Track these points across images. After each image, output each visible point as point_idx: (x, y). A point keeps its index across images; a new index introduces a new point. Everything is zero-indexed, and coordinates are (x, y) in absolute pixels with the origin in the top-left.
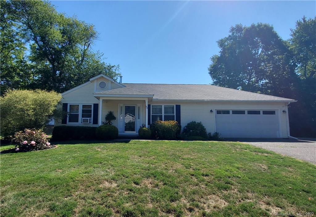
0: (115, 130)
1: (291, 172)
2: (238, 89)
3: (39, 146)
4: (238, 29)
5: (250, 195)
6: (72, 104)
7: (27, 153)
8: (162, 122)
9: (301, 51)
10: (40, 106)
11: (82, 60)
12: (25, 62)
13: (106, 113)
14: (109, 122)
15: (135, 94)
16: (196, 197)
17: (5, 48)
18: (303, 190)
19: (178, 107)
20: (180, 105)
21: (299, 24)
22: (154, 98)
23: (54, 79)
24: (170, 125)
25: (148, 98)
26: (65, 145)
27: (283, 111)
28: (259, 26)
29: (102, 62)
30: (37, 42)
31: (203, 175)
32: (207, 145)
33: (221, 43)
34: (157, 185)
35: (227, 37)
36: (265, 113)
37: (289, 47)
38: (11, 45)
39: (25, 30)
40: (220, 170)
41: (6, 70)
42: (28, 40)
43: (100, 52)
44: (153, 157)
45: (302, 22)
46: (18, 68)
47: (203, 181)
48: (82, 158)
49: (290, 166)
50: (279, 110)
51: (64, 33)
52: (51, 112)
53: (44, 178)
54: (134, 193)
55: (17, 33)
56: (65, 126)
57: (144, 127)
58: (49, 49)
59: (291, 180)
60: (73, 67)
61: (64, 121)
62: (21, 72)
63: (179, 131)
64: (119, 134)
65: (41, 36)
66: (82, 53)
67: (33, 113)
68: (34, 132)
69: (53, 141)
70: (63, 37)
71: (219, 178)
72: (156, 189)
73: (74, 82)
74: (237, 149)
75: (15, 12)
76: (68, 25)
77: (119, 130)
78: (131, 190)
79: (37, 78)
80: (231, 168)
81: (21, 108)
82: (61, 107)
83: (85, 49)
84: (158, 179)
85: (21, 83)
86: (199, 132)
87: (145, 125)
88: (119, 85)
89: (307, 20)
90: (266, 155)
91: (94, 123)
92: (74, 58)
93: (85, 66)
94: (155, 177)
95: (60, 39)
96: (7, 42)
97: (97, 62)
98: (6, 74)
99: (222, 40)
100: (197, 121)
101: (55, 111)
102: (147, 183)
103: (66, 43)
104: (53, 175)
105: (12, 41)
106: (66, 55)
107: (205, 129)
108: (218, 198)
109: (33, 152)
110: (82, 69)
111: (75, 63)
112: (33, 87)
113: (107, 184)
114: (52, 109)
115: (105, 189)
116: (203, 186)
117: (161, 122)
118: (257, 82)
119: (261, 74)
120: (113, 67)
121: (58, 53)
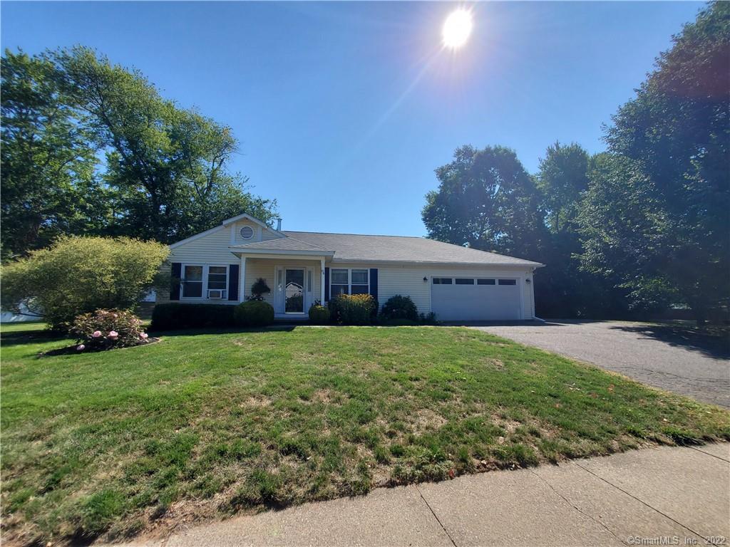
0: (270, 311)
1: (535, 369)
2: (465, 246)
3: (126, 339)
4: (466, 152)
5: (478, 406)
6: (190, 265)
7: (102, 354)
8: (348, 296)
9: (552, 192)
10: (127, 267)
11: (209, 188)
12: (97, 186)
13: (253, 281)
14: (258, 297)
15: (303, 249)
16: (400, 414)
17: (54, 156)
18: (550, 395)
19: (374, 273)
20: (377, 270)
21: (550, 151)
22: (335, 256)
23: (154, 219)
24: (361, 302)
25: (326, 257)
26: (176, 337)
27: (527, 280)
28: (497, 150)
29: (245, 192)
30: (120, 150)
31: (411, 379)
32: (419, 332)
33: (442, 173)
34: (339, 399)
35: (450, 163)
36: (502, 282)
37: (537, 185)
38: (67, 152)
39: (96, 126)
40: (437, 370)
41: (57, 199)
42: (102, 145)
43: (243, 175)
44: (334, 354)
45: (555, 148)
46: (81, 196)
47: (411, 388)
48: (208, 360)
49: (533, 361)
50: (521, 278)
51: (174, 136)
52: (148, 278)
53: (136, 397)
54: (300, 413)
55: (79, 131)
56: (176, 304)
57: (318, 304)
58: (145, 165)
59: (534, 381)
60: (192, 199)
61: (175, 295)
62: (88, 205)
63: (374, 312)
64: (276, 316)
65: (128, 140)
66: (209, 174)
67: (112, 280)
68: (116, 316)
69: (154, 331)
70: (172, 144)
71: (435, 383)
72: (337, 405)
73: (195, 227)
74: (462, 338)
75: (74, 89)
76: (183, 123)
77: (276, 310)
78: (295, 410)
79: (120, 216)
80: (452, 366)
81: (90, 271)
82: (168, 269)
83: (215, 167)
84: (340, 389)
85: (90, 225)
86: (405, 311)
87: (320, 301)
88: (276, 233)
89: (561, 146)
90: (502, 345)
91: (230, 299)
92: (193, 183)
93: (214, 198)
94: (335, 385)
95: (167, 147)
96: (57, 146)
97: (237, 192)
98: (57, 206)
99: (442, 169)
100: (404, 295)
101: (156, 278)
102: (323, 396)
103: (178, 155)
104: (153, 390)
105: (69, 145)
106: (178, 176)
107: (415, 308)
108: (433, 413)
109: (114, 352)
110: (208, 202)
111: (195, 192)
112: (112, 231)
113: (253, 402)
114: (150, 274)
115: (249, 410)
116: (410, 396)
117: (346, 297)
118: (492, 236)
119: (497, 225)
120: (265, 202)
121: (162, 172)
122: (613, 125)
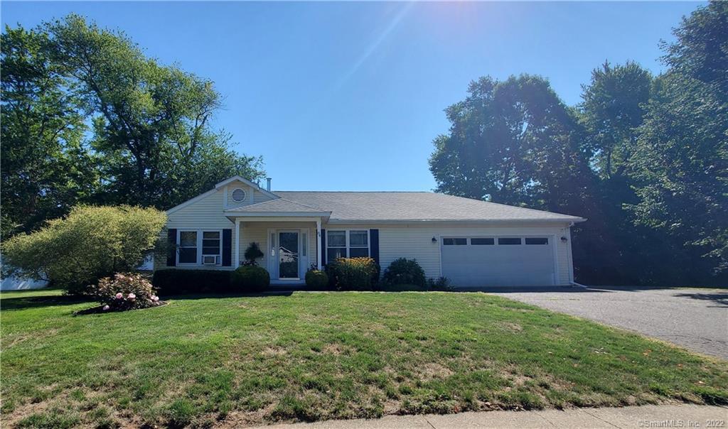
0: (265, 276)
1: (558, 334)
2: (484, 199)
3: (142, 302)
4: (485, 85)
5: (488, 363)
6: (185, 231)
7: (125, 313)
8: (347, 260)
9: (600, 126)
10: (131, 234)
11: (193, 149)
12: (85, 153)
13: (247, 246)
14: (253, 262)
15: (298, 210)
16: (407, 365)
17: (48, 126)
18: (570, 357)
19: (375, 234)
20: (377, 230)
21: (597, 75)
22: (332, 217)
23: (140, 185)
24: (361, 266)
25: (322, 217)
26: (182, 301)
27: (562, 238)
28: (523, 80)
29: (229, 150)
30: (107, 115)
31: (418, 338)
32: (427, 297)
33: (453, 113)
34: (348, 352)
35: (464, 100)
36: (530, 241)
37: (578, 119)
38: (58, 120)
39: (85, 92)
40: (447, 332)
41: (51, 168)
42: (90, 112)
43: (227, 133)
44: (337, 315)
45: (603, 71)
46: (73, 164)
47: (418, 345)
48: (222, 318)
49: (558, 326)
50: (555, 235)
51: (157, 96)
52: (150, 245)
53: (173, 343)
54: (314, 361)
55: (69, 98)
56: (174, 269)
57: (314, 269)
58: (130, 128)
59: (555, 343)
60: (176, 161)
61: (171, 262)
62: (79, 173)
63: (376, 276)
64: (272, 282)
65: (115, 105)
66: (191, 133)
67: (121, 247)
68: (132, 279)
69: (164, 295)
70: (156, 104)
71: (443, 343)
72: (347, 357)
73: (180, 190)
74: (477, 303)
75: (65, 58)
76: (165, 81)
77: (271, 276)
79: (107, 183)
80: (462, 329)
81: (102, 239)
82: (166, 235)
83: (198, 126)
84: (348, 344)
85: (81, 193)
86: (411, 276)
87: (317, 266)
88: (267, 194)
89: (611, 67)
90: (525, 311)
91: (224, 265)
92: (176, 144)
93: (197, 159)
94: (343, 341)
95: (151, 108)
96: (50, 115)
97: (221, 151)
98: (52, 175)
99: (454, 107)
100: (409, 258)
101: (156, 243)
102: (332, 349)
103: (161, 116)
104: (184, 340)
105: (61, 114)
106: (161, 137)
107: (423, 272)
108: (439, 366)
109: (134, 312)
110: (192, 163)
111: (179, 153)
112: (100, 199)
113: (271, 351)
114: (151, 240)
115: (269, 357)
116: (417, 352)
117: (344, 260)
118: (520, 184)
119: (527, 171)
120: (250, 160)
121: (146, 134)
122: (674, 40)
